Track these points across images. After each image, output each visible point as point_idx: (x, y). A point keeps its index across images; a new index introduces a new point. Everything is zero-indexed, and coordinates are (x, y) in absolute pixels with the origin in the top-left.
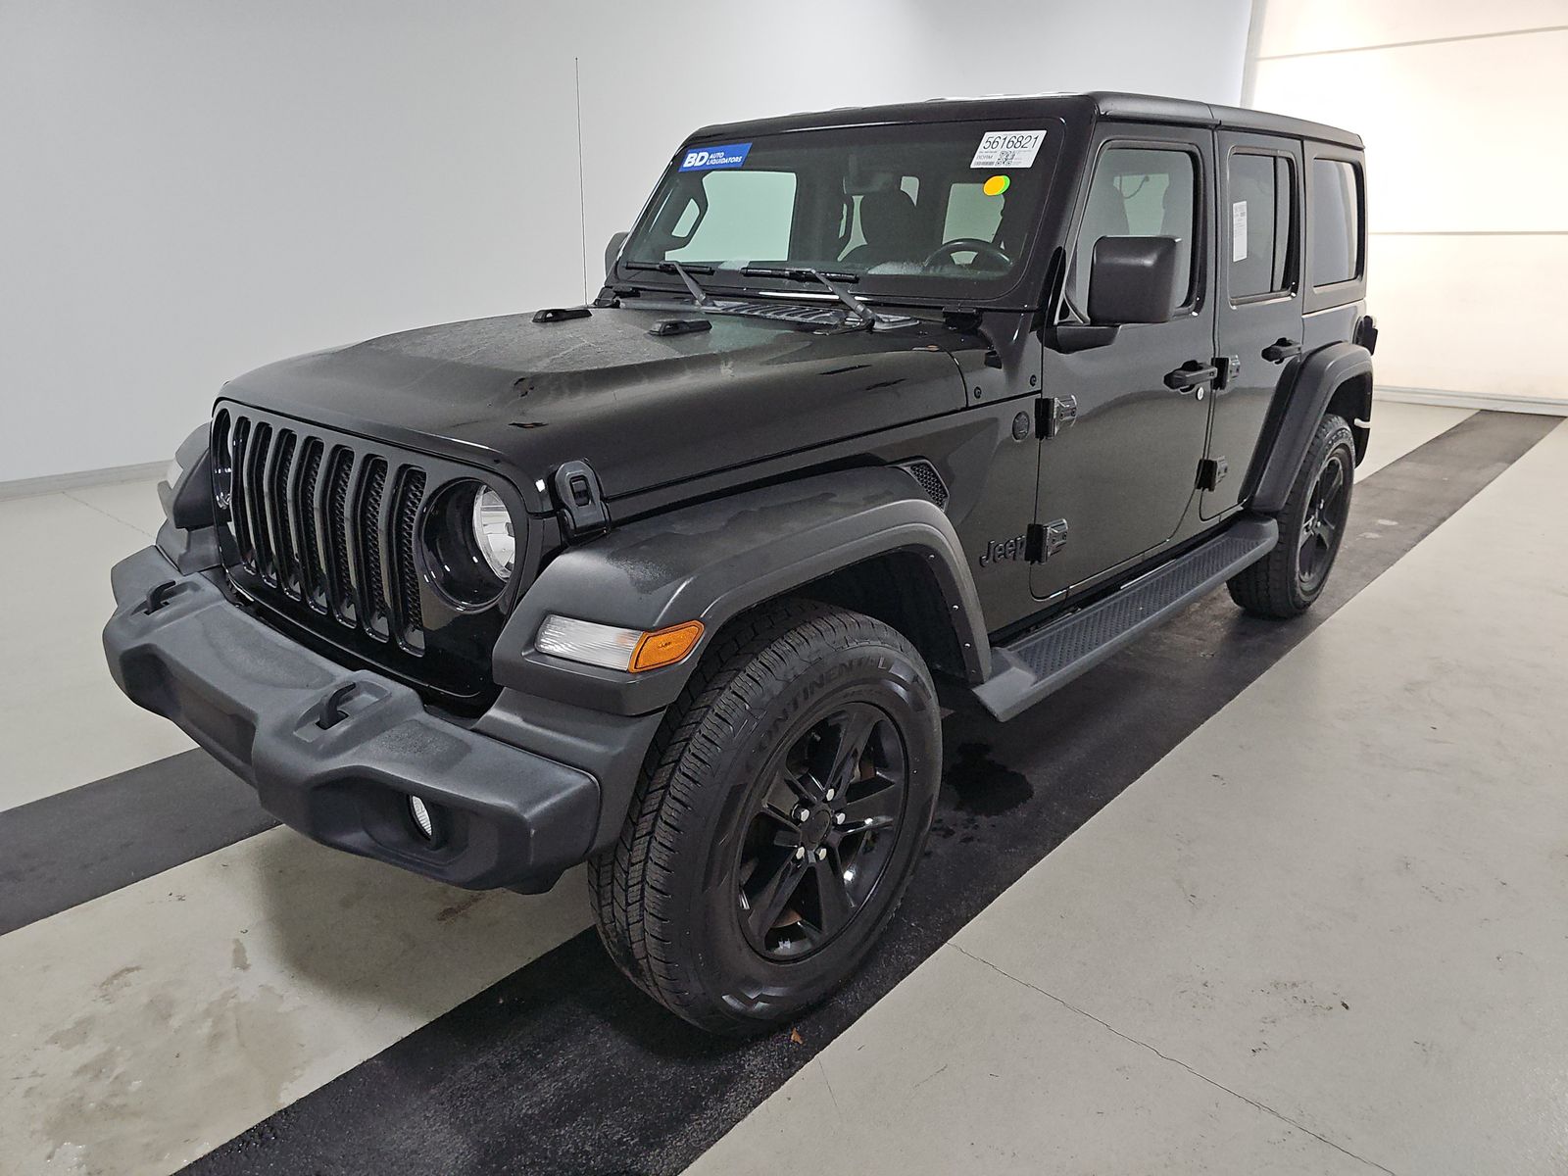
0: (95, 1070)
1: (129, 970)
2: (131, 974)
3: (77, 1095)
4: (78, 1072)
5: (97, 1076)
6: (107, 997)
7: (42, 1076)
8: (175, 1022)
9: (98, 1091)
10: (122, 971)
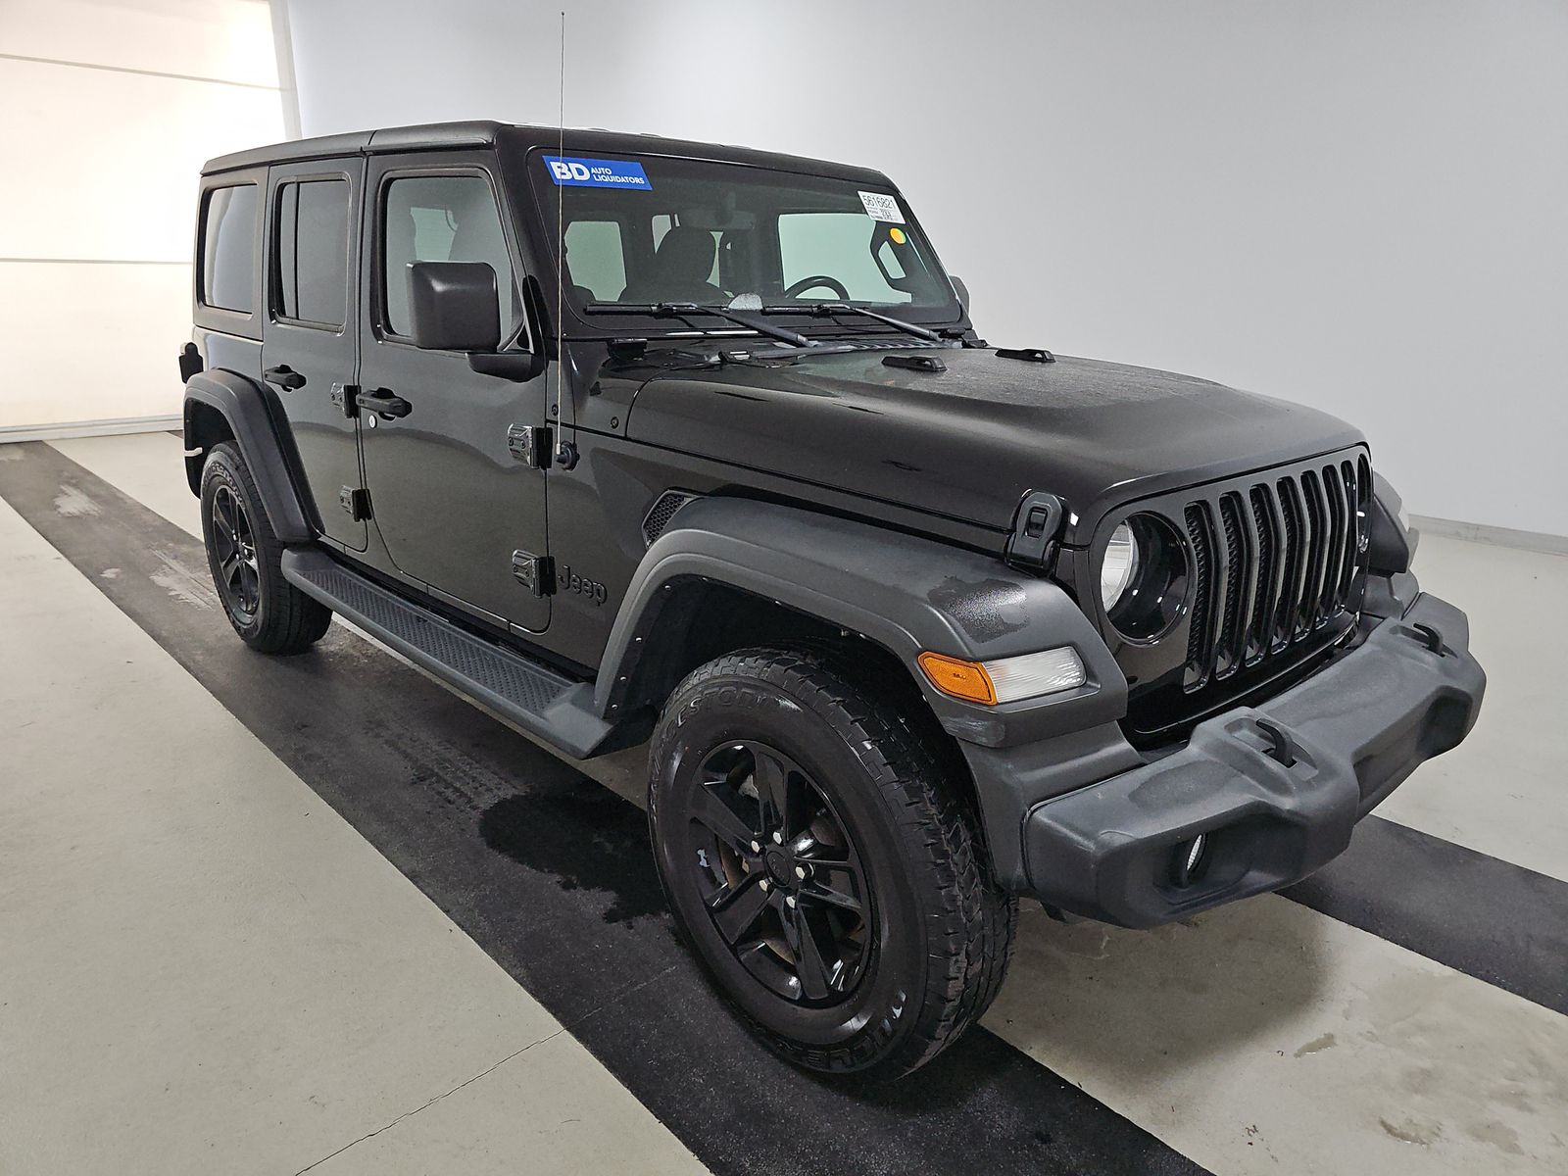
0: (1518, 1100)
1: (1389, 1129)
2: (1395, 1125)
3: (1549, 1099)
4: (1531, 1110)
5: (1522, 1094)
6: (1437, 1131)
7: (1555, 1136)
8: (1427, 1064)
9: (1534, 1087)
10: (1395, 1135)
